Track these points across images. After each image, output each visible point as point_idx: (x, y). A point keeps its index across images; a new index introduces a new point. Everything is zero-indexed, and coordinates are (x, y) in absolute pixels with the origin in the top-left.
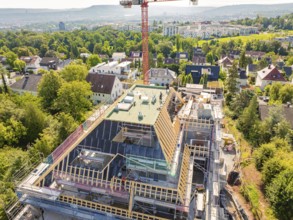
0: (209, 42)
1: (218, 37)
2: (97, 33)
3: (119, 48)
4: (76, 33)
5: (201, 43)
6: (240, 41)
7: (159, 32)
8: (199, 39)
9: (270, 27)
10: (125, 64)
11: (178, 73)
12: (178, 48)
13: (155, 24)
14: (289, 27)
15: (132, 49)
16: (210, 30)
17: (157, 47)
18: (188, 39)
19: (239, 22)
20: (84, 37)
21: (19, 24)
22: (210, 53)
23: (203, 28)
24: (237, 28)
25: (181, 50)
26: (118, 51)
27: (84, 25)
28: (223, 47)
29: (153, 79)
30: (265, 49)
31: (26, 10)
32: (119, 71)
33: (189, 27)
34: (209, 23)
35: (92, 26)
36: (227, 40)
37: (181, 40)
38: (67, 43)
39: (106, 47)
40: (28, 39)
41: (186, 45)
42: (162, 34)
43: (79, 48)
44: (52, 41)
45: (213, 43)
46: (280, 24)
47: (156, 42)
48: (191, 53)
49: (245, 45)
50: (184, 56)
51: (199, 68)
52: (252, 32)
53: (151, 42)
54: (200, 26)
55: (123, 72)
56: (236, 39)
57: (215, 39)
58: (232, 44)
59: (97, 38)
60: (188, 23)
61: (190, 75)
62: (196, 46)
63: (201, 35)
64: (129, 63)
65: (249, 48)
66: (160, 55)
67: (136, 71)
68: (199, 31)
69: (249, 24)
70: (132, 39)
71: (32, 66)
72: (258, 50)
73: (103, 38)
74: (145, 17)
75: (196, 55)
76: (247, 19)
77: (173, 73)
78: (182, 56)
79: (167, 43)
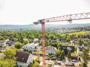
0: (65, 35)
1: (68, 33)
3: (37, 37)
5: (63, 35)
6: (75, 34)
8: (62, 34)
9: (83, 30)
12: (56, 37)
13: (48, 29)
14: (89, 30)
15: (41, 37)
16: (65, 31)
17: (49, 36)
18: (59, 34)
19: (73, 29)
20: (26, 33)
23: (63, 30)
26: (36, 38)
29: (48, 51)
30: (85, 37)
32: (34, 47)
33: (58, 30)
34: (64, 29)
36: (71, 34)
37: (56, 34)
38: (20, 35)
39: (33, 36)
41: (58, 36)
42: (50, 32)
44: (16, 34)
46: (86, 29)
47: (49, 35)
48: (61, 39)
49: (77, 35)
50: (58, 40)
52: (78, 31)
53: (47, 34)
54: (62, 30)
55: (36, 48)
57: (67, 34)
58: (73, 35)
59: (30, 33)
60: (58, 29)
62: (61, 36)
63: (63, 33)
64: (38, 44)
65: (79, 37)
66: (50, 39)
67: (41, 47)
69: (77, 29)
71: (3, 44)
72: (82, 37)
73: (32, 33)
76: (76, 28)
78: (57, 40)
79: (52, 35)
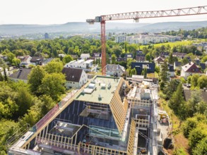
0: (147, 46)
1: (154, 43)
2: (70, 41)
3: (85, 50)
4: (56, 40)
5: (141, 47)
6: (169, 46)
7: (113, 40)
8: (141, 44)
9: (189, 36)
10: (89, 62)
11: (126, 68)
12: (126, 51)
13: (110, 34)
14: (201, 37)
15: (95, 51)
16: (147, 39)
17: (111, 50)
18: (133, 44)
19: (168, 33)
20: (61, 43)
21: (17, 34)
22: (148, 54)
23: (143, 37)
24: (167, 37)
25: (128, 52)
26: (85, 53)
27: (62, 35)
28: (157, 50)
29: (109, 72)
30: (186, 51)
31: (23, 25)
32: (85, 66)
33: (133, 37)
34: (147, 34)
35: (67, 36)
36: (160, 45)
37: (128, 45)
38: (49, 47)
39: (77, 50)
40: (23, 44)
41: (131, 49)
42: (115, 42)
43: (58, 51)
44: (40, 46)
45: (150, 47)
46: (195, 35)
47: (111, 47)
48: (135, 54)
49: (172, 48)
50: (130, 56)
51: (141, 64)
52: (176, 40)
53: (108, 46)
54: (141, 36)
55: (88, 67)
56: (166, 45)
57: (152, 45)
58: (163, 48)
59: (70, 44)
60: (133, 34)
61: (134, 69)
62: (138, 49)
63: (142, 42)
64: (92, 60)
65: (175, 50)
66: (114, 56)
67: (97, 66)
68: (140, 39)
69: (174, 34)
70: (94, 44)
71: (25, 62)
72: (181, 52)
73: (75, 44)
74: (103, 30)
75: (139, 55)
76: (173, 31)
77: (123, 68)
78: (129, 56)
79: (118, 47)
